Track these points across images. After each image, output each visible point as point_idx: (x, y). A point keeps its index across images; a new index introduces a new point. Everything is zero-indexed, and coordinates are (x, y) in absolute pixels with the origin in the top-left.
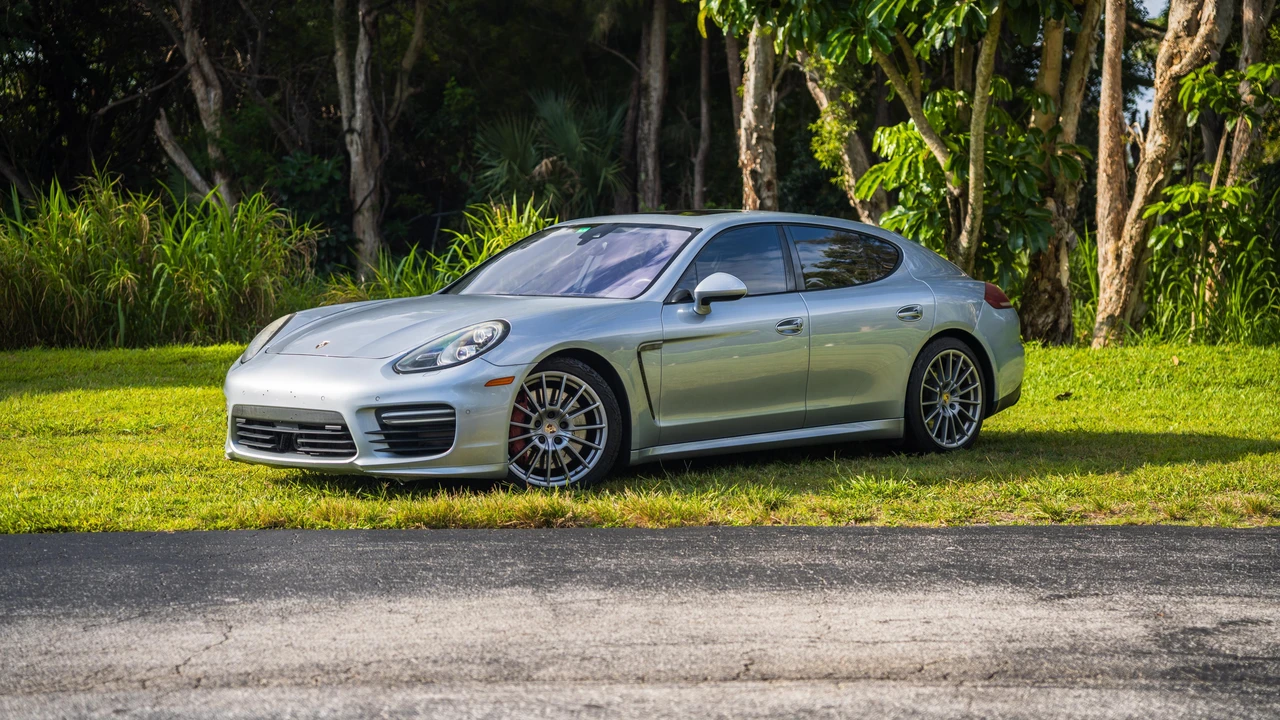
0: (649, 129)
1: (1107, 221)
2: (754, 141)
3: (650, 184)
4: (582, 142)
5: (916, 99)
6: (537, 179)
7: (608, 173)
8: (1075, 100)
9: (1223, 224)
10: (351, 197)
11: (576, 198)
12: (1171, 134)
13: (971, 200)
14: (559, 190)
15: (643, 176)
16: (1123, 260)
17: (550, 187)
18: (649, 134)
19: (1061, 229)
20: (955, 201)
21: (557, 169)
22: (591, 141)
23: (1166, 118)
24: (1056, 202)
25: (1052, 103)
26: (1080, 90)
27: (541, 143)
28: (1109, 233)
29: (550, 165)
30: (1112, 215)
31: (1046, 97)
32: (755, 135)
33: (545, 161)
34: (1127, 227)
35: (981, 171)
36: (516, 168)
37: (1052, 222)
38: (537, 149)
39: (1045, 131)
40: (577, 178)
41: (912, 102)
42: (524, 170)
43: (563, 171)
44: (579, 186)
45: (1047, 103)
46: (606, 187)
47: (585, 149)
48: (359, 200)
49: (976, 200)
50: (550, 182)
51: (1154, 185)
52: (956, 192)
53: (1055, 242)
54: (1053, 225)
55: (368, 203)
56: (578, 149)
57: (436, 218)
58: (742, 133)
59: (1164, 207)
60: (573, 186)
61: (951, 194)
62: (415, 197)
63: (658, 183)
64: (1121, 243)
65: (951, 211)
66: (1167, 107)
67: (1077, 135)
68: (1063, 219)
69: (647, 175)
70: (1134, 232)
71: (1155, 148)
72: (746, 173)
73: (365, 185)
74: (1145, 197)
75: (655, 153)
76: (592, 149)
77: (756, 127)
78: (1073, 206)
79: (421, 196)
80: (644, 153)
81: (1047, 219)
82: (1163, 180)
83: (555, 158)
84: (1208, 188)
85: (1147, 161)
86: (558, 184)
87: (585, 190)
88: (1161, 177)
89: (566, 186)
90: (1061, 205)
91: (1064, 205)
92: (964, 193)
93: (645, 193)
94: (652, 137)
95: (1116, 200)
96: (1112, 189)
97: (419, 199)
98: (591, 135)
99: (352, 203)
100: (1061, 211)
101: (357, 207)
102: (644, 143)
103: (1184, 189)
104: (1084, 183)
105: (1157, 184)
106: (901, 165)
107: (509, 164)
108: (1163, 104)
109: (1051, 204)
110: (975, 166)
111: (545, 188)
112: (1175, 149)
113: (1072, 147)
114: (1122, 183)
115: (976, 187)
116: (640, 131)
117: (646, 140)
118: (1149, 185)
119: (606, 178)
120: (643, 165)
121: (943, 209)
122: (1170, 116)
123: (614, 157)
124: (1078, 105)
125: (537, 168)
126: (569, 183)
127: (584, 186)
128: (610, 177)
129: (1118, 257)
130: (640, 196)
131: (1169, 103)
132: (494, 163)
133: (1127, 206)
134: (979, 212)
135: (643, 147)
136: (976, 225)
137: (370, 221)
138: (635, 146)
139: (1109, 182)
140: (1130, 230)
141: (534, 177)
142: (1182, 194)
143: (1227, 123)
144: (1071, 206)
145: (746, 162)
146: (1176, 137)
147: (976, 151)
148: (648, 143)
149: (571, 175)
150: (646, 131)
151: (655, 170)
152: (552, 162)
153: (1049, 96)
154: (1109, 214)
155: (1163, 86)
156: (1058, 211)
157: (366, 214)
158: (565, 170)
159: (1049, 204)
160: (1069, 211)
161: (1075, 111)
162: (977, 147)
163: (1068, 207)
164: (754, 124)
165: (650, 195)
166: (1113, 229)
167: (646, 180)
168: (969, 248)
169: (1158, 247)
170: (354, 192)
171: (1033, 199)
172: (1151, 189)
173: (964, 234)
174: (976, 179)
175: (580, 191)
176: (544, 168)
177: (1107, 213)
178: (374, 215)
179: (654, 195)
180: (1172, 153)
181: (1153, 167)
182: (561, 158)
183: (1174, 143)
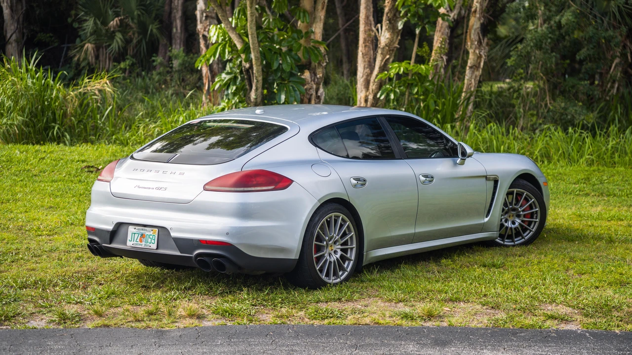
0: (178, 3)
1: (362, 80)
2: (204, 18)
3: (178, 35)
4: (138, 9)
5: (223, 10)
6: (112, 29)
7: (153, 28)
8: (321, 14)
9: (416, 86)
10: (5, 33)
11: (135, 41)
12: (393, 32)
13: (254, 71)
14: (123, 36)
15: (174, 30)
16: (369, 103)
17: (119, 36)
18: (178, 6)
19: (310, 89)
20: (247, 71)
21: (124, 24)
22: (142, 9)
23: (390, 23)
24: (310, 73)
25: (307, 15)
26: (323, 8)
27: (117, 7)
28: (363, 87)
29: (118, 22)
30: (365, 77)
31: (305, 11)
32: (205, 15)
33: (117, 19)
34: (371, 84)
35: (259, 55)
36: (99, 23)
37: (306, 85)
38: (114, 12)
39: (304, 31)
40: (135, 29)
41: (220, 12)
42: (105, 23)
43: (128, 25)
44: (136, 35)
45: (304, 16)
46: (152, 34)
47: (139, 13)
48: (8, 35)
49: (258, 71)
50: (119, 31)
51: (384, 61)
52: (247, 65)
53: (308, 97)
54: (305, 87)
55: (14, 37)
56: (136, 13)
57: (64, 47)
58: (198, 13)
59: (386, 75)
60: (134, 34)
61: (245, 67)
62: (48, 35)
63: (183, 35)
64: (368, 93)
65: (246, 77)
66: (390, 17)
67: (323, 35)
68: (313, 83)
69: (177, 30)
70: (374, 87)
71: (385, 40)
72: (201, 36)
73: (13, 27)
74: (380, 68)
75: (181, 17)
76: (143, 14)
77: (205, 9)
78: (321, 75)
79: (51, 35)
80: (175, 17)
81: (303, 82)
82: (388, 59)
83: (122, 17)
84: (410, 63)
85: (381, 47)
86: (124, 33)
87: (141, 37)
88: (388, 57)
89: (130, 34)
90: (313, 75)
91: (315, 75)
92: (251, 67)
93: (176, 40)
94: (180, 8)
95: (367, 68)
96: (365, 61)
97: (51, 37)
98: (142, 5)
99: (5, 37)
100: (313, 78)
101: (7, 39)
102: (175, 11)
103: (397, 65)
104: (326, 62)
105: (386, 61)
106: (217, 48)
107: (95, 19)
108: (389, 15)
109: (307, 75)
110: (254, 52)
111: (115, 35)
112: (396, 41)
113: (318, 42)
114: (370, 58)
115: (256, 64)
116: (173, 4)
117: (176, 9)
118: (382, 60)
119: (152, 30)
120: (174, 24)
121: (242, 75)
122: (393, 22)
123: (155, 19)
124: (322, 17)
125: (112, 23)
126: (131, 32)
127: (139, 34)
128: (154, 30)
129: (366, 101)
130: (173, 41)
131: (392, 15)
132: (88, 18)
133: (371, 73)
134: (260, 78)
135: (175, 13)
136: (259, 86)
137: (16, 48)
138: (170, 13)
139: (363, 57)
140: (372, 87)
141: (110, 28)
142: (396, 68)
143: (417, 29)
144: (320, 75)
145: (200, 30)
146: (396, 35)
147: (253, 44)
148: (177, 11)
149: (132, 28)
150: (176, 4)
151: (181, 27)
152: (120, 20)
153: (307, 11)
154: (363, 76)
155: (389, 4)
156: (311, 78)
157: (14, 45)
158: (129, 25)
159: (305, 74)
160: (318, 79)
161: (321, 20)
162: (253, 41)
163: (318, 76)
164: (204, 8)
165: (178, 41)
166: (365, 85)
167: (176, 32)
168: (256, 99)
169: (382, 97)
170: (6, 31)
171: (294, 72)
172: (383, 63)
173: (253, 90)
174: (256, 60)
175: (138, 36)
176: (115, 23)
177: (361, 75)
178: (18, 45)
179: (180, 42)
180: (394, 43)
181: (383, 51)
182: (127, 17)
183: (395, 37)
